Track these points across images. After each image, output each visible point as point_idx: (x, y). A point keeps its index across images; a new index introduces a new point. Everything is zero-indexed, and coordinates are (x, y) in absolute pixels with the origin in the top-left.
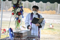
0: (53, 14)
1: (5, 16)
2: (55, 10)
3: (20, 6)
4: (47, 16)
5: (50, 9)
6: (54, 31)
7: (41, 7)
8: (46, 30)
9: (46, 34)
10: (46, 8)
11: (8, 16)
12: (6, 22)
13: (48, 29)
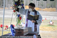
0: (53, 11)
1: (8, 13)
2: (56, 8)
3: (21, 3)
4: (48, 13)
5: (50, 7)
6: (54, 28)
7: (41, 5)
8: (46, 27)
9: (47, 30)
10: (46, 6)
11: (10, 14)
12: (9, 19)
13: (48, 26)
